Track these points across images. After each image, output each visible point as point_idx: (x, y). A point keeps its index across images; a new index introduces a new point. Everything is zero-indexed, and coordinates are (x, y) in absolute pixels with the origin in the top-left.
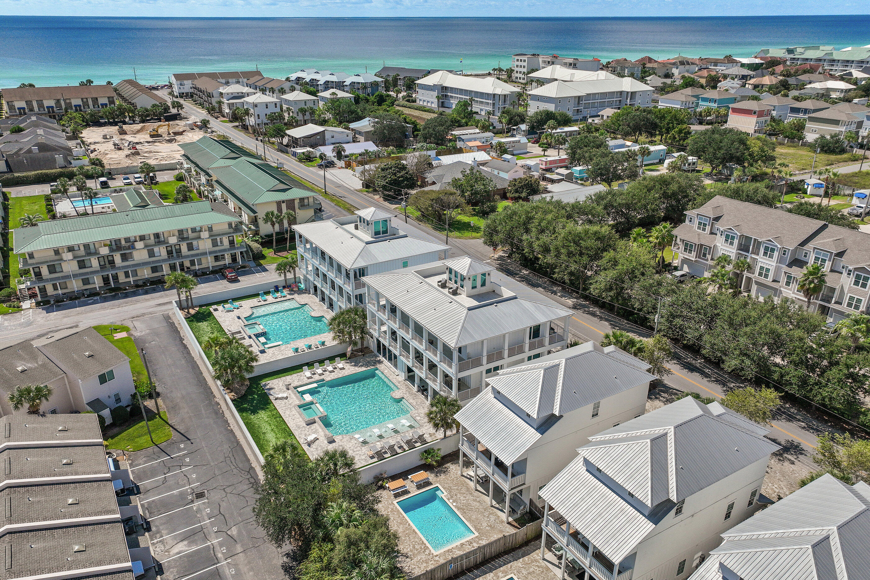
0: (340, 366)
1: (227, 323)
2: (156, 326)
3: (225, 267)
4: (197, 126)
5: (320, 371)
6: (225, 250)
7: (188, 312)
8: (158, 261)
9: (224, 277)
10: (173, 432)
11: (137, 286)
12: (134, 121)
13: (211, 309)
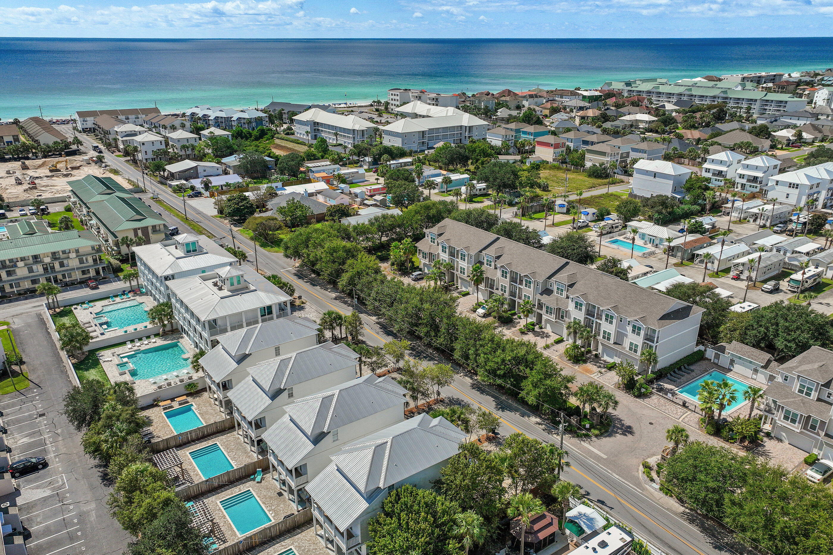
0: (154, 340)
1: (82, 317)
2: (30, 321)
3: (90, 278)
4: (93, 161)
5: (138, 344)
6: (89, 266)
7: (55, 311)
8: (37, 276)
9: (88, 286)
10: (31, 383)
11: (20, 294)
12: (37, 157)
13: (73, 308)
